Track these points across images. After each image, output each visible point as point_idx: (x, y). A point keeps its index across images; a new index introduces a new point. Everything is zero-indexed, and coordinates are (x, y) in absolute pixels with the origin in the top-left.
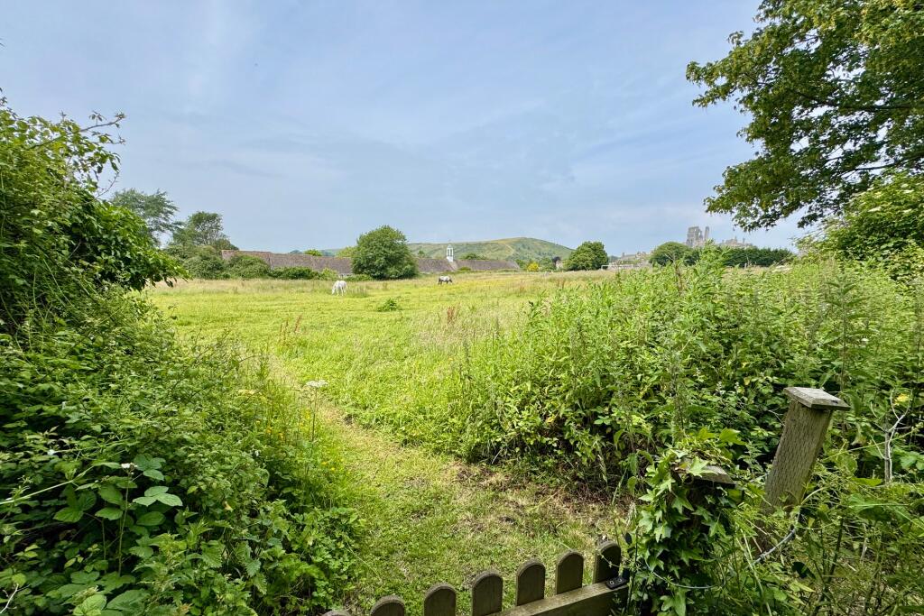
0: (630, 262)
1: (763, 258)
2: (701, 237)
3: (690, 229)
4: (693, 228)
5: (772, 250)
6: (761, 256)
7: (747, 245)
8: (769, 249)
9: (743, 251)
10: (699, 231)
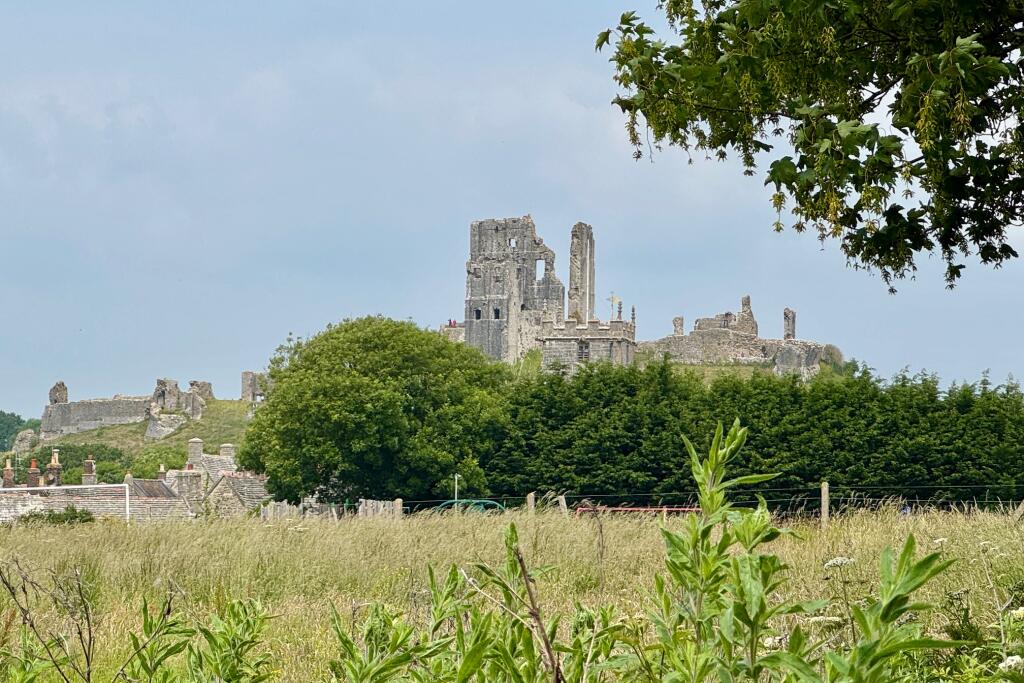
0: (110, 464)
1: (900, 444)
2: (550, 289)
3: (480, 231)
4: (501, 228)
5: (943, 389)
6: (892, 428)
7: (811, 354)
8: (929, 389)
9: (796, 397)
10: (537, 249)
